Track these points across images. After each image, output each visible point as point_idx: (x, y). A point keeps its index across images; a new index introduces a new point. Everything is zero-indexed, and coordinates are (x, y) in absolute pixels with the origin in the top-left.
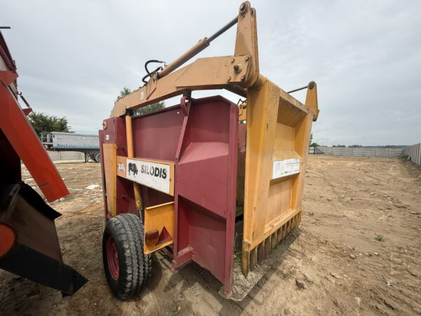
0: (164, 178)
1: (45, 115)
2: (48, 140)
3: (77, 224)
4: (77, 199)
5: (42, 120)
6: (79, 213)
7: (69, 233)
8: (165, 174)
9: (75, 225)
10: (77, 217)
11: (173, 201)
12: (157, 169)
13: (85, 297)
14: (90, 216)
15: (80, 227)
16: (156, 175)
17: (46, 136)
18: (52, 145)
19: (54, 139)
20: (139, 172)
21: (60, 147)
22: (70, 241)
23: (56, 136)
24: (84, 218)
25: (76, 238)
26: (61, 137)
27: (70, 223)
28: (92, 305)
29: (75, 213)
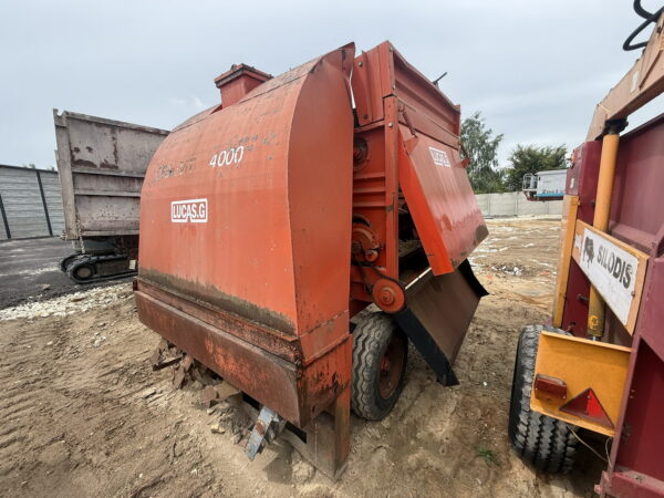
0: (626, 285)
1: (533, 148)
2: (532, 185)
3: (517, 315)
4: (538, 279)
5: (530, 155)
6: (530, 300)
7: (502, 321)
8: (629, 279)
9: (515, 315)
10: (524, 304)
11: (630, 346)
12: (619, 260)
13: (479, 406)
14: (543, 312)
15: (519, 319)
16: (616, 275)
17: (529, 179)
18: (535, 193)
19: (539, 183)
20: (595, 259)
21: (546, 195)
22: (499, 332)
23: (542, 178)
24: (531, 311)
25: (508, 332)
26: (549, 178)
27: (510, 310)
28: (482, 422)
29: (524, 298)
